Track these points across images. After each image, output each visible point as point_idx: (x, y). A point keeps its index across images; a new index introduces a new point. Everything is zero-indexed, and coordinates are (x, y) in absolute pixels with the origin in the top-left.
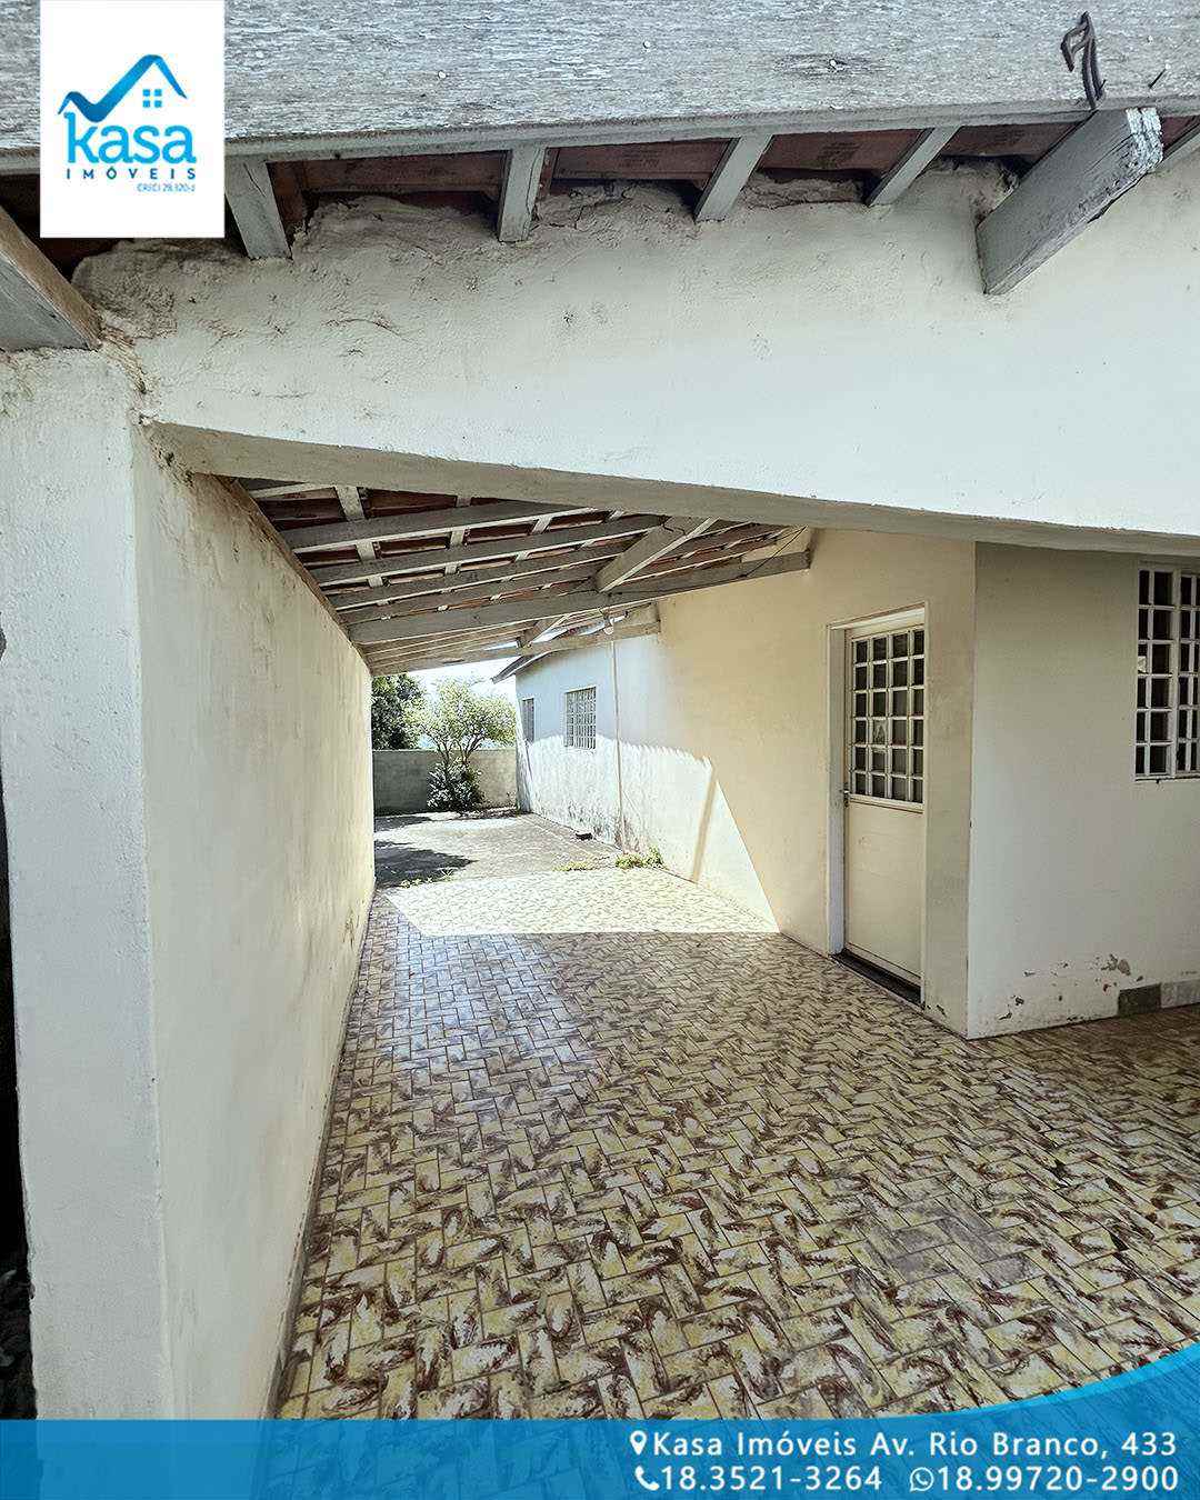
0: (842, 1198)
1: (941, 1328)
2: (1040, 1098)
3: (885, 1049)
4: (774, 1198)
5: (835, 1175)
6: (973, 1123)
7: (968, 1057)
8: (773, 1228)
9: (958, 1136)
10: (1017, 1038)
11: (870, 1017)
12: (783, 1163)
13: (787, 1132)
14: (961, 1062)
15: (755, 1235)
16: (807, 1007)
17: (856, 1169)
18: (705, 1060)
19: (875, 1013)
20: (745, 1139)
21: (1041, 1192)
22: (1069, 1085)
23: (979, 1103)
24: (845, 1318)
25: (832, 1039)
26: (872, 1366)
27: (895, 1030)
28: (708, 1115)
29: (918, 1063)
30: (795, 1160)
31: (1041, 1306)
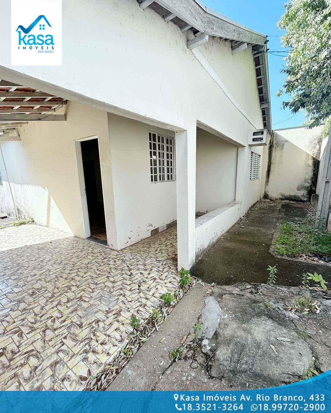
0: (72, 306)
1: (93, 328)
4: (48, 316)
5: (72, 300)
6: (113, 271)
7: (117, 255)
8: (46, 325)
9: (110, 276)
10: (129, 247)
11: (94, 252)
12: (55, 303)
13: (59, 294)
14: (115, 257)
15: (38, 331)
17: (79, 296)
18: (34, 281)
24: (64, 341)
26: (69, 350)
28: (31, 299)
30: (60, 300)
31: (119, 309)
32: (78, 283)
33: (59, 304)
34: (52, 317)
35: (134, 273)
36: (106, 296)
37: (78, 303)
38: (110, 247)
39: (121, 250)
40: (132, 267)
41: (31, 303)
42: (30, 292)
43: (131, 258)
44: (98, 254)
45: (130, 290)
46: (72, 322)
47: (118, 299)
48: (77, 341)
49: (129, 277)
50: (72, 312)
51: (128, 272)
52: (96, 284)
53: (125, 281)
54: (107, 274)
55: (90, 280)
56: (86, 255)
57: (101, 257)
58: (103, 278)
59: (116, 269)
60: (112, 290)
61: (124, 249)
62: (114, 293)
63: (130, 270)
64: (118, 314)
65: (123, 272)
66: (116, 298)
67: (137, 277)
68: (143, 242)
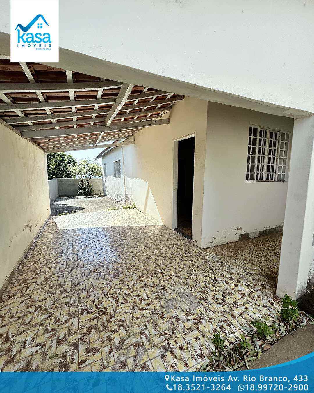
0: (156, 292)
1: (173, 324)
2: (215, 262)
3: (180, 252)
4: (137, 294)
5: (157, 286)
6: (196, 269)
7: (200, 253)
8: (135, 302)
9: (192, 273)
10: (214, 248)
11: (179, 244)
12: (143, 284)
13: (147, 276)
14: (198, 254)
15: (129, 304)
16: (163, 243)
17: (162, 284)
18: (131, 258)
19: (180, 243)
20: (135, 278)
21: (209, 285)
22: (223, 258)
23: (199, 264)
24: (147, 324)
25: (167, 250)
26: (150, 337)
27: (184, 247)
28: (127, 273)
29: (187, 255)
30: (147, 283)
31: (200, 315)
32: (163, 271)
33: (146, 285)
34: (140, 296)
35: (218, 279)
36: (187, 294)
37: (162, 291)
38: (194, 242)
39: (205, 249)
40: (216, 271)
41: (127, 276)
42: (127, 266)
43: (215, 260)
44: (182, 247)
45: (213, 297)
46: (155, 309)
47: (199, 303)
48: (158, 331)
49: (212, 281)
50: (156, 299)
51: (211, 275)
52: (179, 278)
53: (207, 284)
54: (189, 270)
55: (173, 272)
56: (172, 245)
57: (184, 251)
58: (185, 273)
59: (198, 267)
60: (194, 290)
61: (208, 248)
62: (195, 294)
63: (213, 274)
64: (199, 320)
65: (206, 274)
66: (198, 300)
67: (221, 284)
68: (229, 245)
